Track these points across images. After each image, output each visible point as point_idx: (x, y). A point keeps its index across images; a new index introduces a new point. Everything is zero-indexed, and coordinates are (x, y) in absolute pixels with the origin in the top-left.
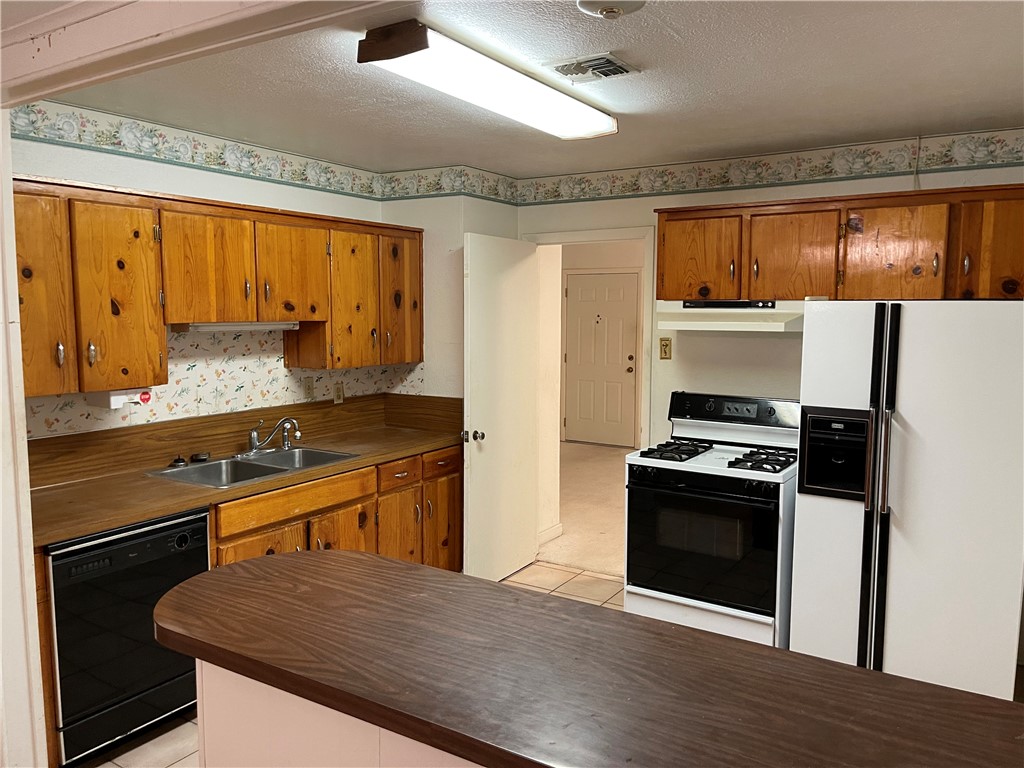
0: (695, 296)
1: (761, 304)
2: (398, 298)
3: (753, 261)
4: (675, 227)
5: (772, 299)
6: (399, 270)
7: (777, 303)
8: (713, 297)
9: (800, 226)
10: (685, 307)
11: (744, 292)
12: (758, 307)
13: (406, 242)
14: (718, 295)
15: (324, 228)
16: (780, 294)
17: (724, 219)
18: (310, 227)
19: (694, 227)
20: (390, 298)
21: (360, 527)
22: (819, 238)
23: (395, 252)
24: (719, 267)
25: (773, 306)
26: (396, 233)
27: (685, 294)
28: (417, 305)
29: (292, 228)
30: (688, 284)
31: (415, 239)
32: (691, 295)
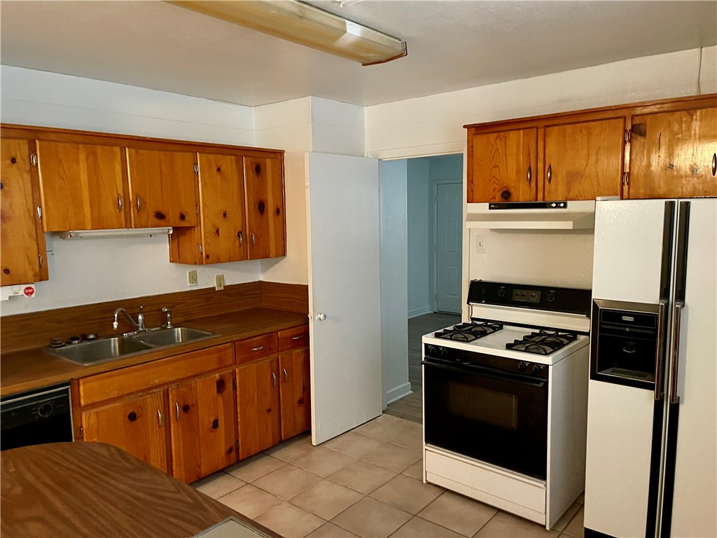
0: (498, 199)
1: (554, 205)
2: (261, 207)
3: (547, 167)
4: (481, 140)
5: (564, 200)
6: (262, 184)
7: (569, 203)
8: (514, 200)
9: (589, 134)
10: (490, 208)
11: (540, 196)
12: (552, 207)
13: (268, 161)
14: (518, 197)
15: (192, 152)
16: (571, 195)
17: (521, 131)
18: (178, 151)
19: (496, 139)
20: (255, 206)
21: (218, 392)
22: (606, 142)
23: (258, 170)
24: (518, 172)
25: (565, 206)
26: (258, 154)
27: (491, 197)
28: (280, 211)
29: (162, 152)
30: (492, 189)
31: (277, 158)
32: (494, 198)
